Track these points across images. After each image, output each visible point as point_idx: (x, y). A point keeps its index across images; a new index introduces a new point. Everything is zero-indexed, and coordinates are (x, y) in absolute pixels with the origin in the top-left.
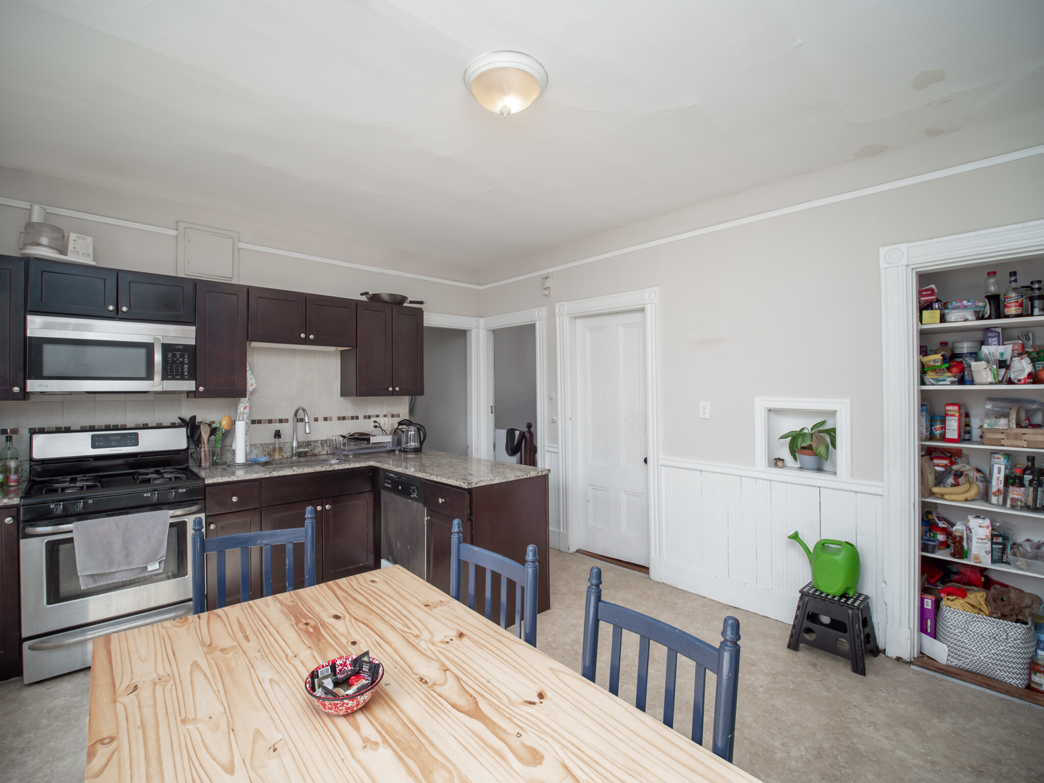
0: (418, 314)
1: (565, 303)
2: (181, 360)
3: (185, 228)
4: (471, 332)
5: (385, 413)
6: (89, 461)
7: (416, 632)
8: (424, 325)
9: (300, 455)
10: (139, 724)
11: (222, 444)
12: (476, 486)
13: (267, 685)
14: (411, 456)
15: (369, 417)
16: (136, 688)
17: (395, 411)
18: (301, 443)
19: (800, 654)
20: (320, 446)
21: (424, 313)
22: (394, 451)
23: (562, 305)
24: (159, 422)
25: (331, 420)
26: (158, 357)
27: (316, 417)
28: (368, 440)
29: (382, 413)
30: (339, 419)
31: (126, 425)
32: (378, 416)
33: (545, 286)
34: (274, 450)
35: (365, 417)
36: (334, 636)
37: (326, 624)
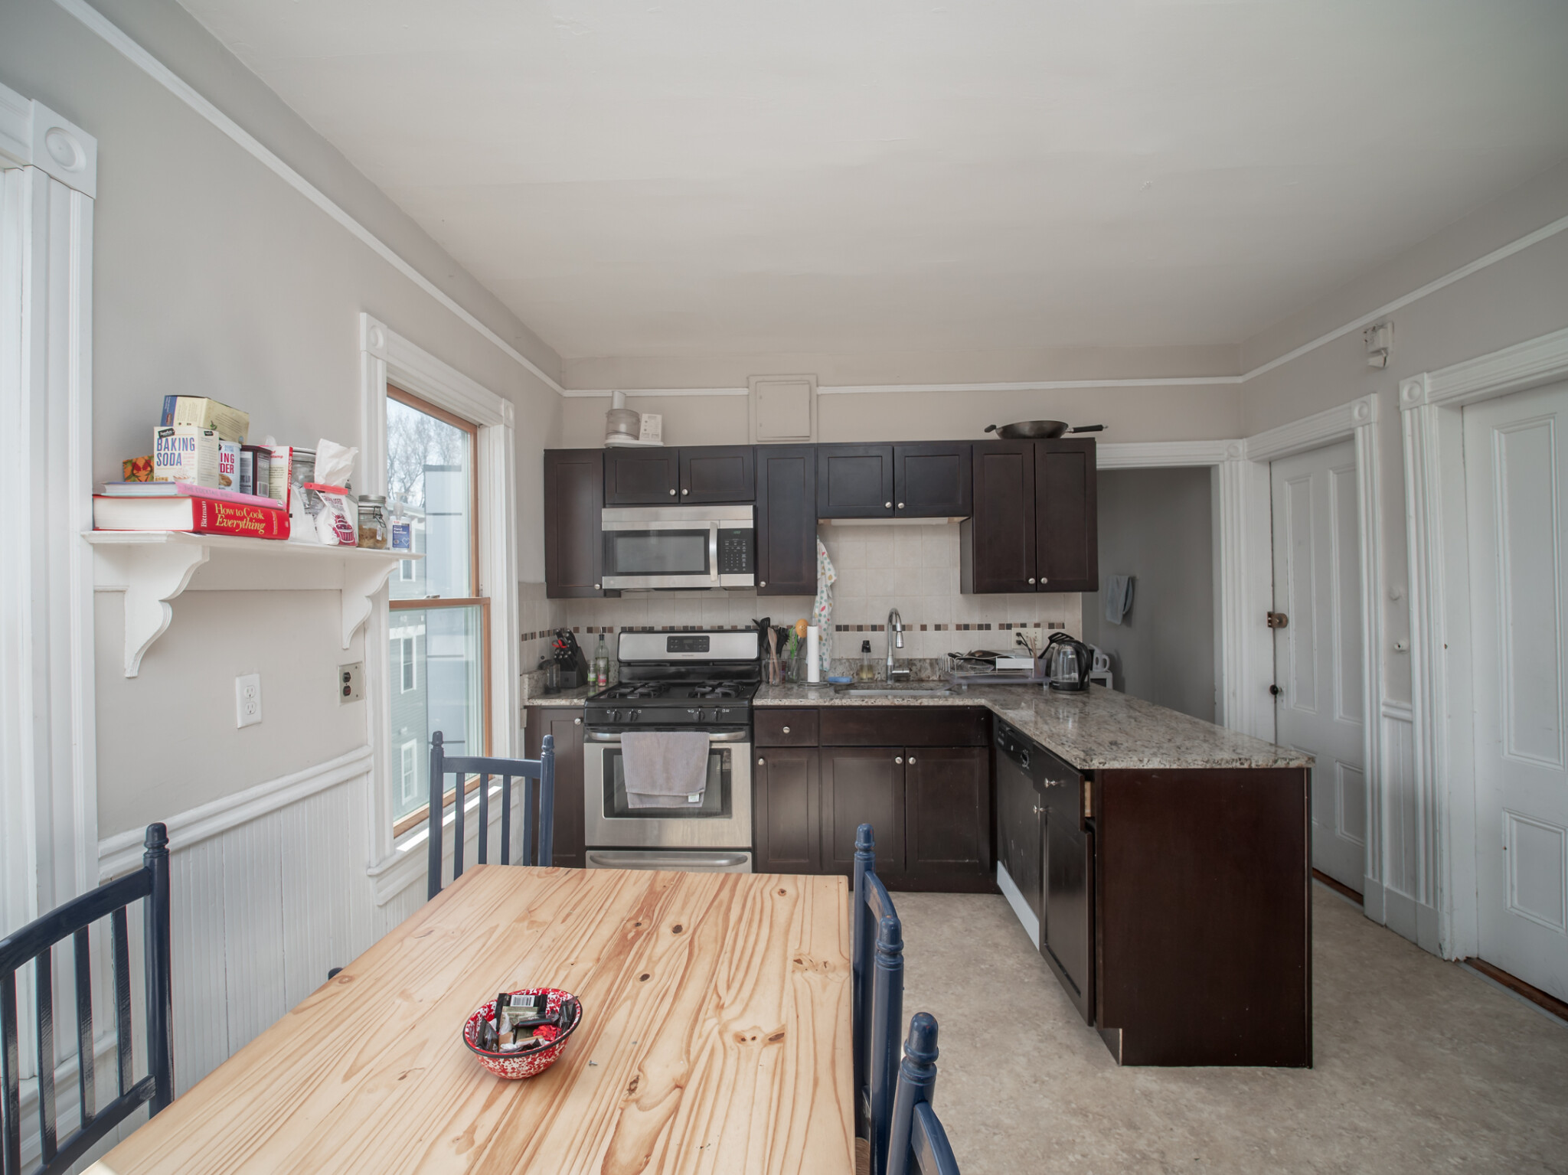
0: (1086, 449)
1: (1426, 375)
2: (738, 548)
3: (756, 383)
4: (1218, 469)
5: (1037, 621)
6: (665, 666)
7: (727, 1000)
8: (1098, 467)
9: (898, 678)
11: (798, 655)
12: (1101, 767)
14: (1063, 696)
15: (1009, 627)
17: (1056, 616)
18: (901, 661)
20: (929, 668)
21: (1098, 446)
22: (1041, 685)
23: (1416, 382)
24: (734, 624)
25: (947, 629)
26: (713, 547)
27: (924, 623)
28: (993, 663)
29: (1031, 622)
30: (958, 627)
31: (702, 627)
32: (1024, 625)
33: (1372, 348)
34: (862, 668)
35: (1002, 627)
36: (639, 956)
37: (655, 935)
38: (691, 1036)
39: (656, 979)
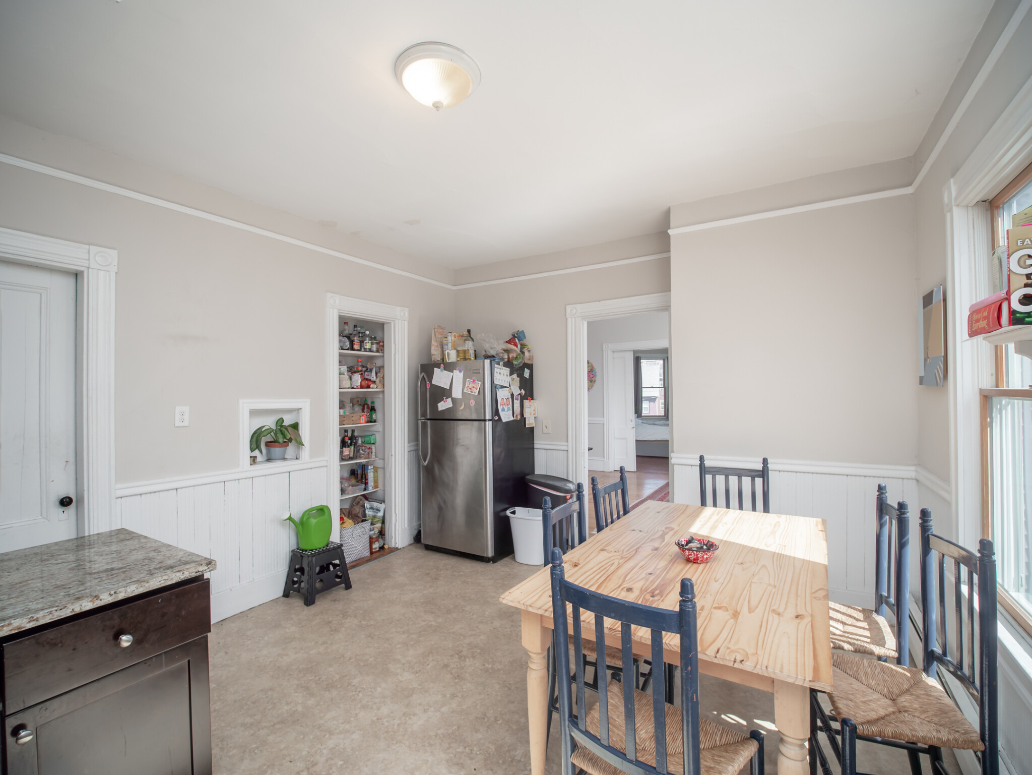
10: (799, 598)
13: (721, 581)
16: (797, 617)
19: (317, 603)
36: (653, 582)
37: (643, 589)
38: (633, 556)
39: (645, 572)
